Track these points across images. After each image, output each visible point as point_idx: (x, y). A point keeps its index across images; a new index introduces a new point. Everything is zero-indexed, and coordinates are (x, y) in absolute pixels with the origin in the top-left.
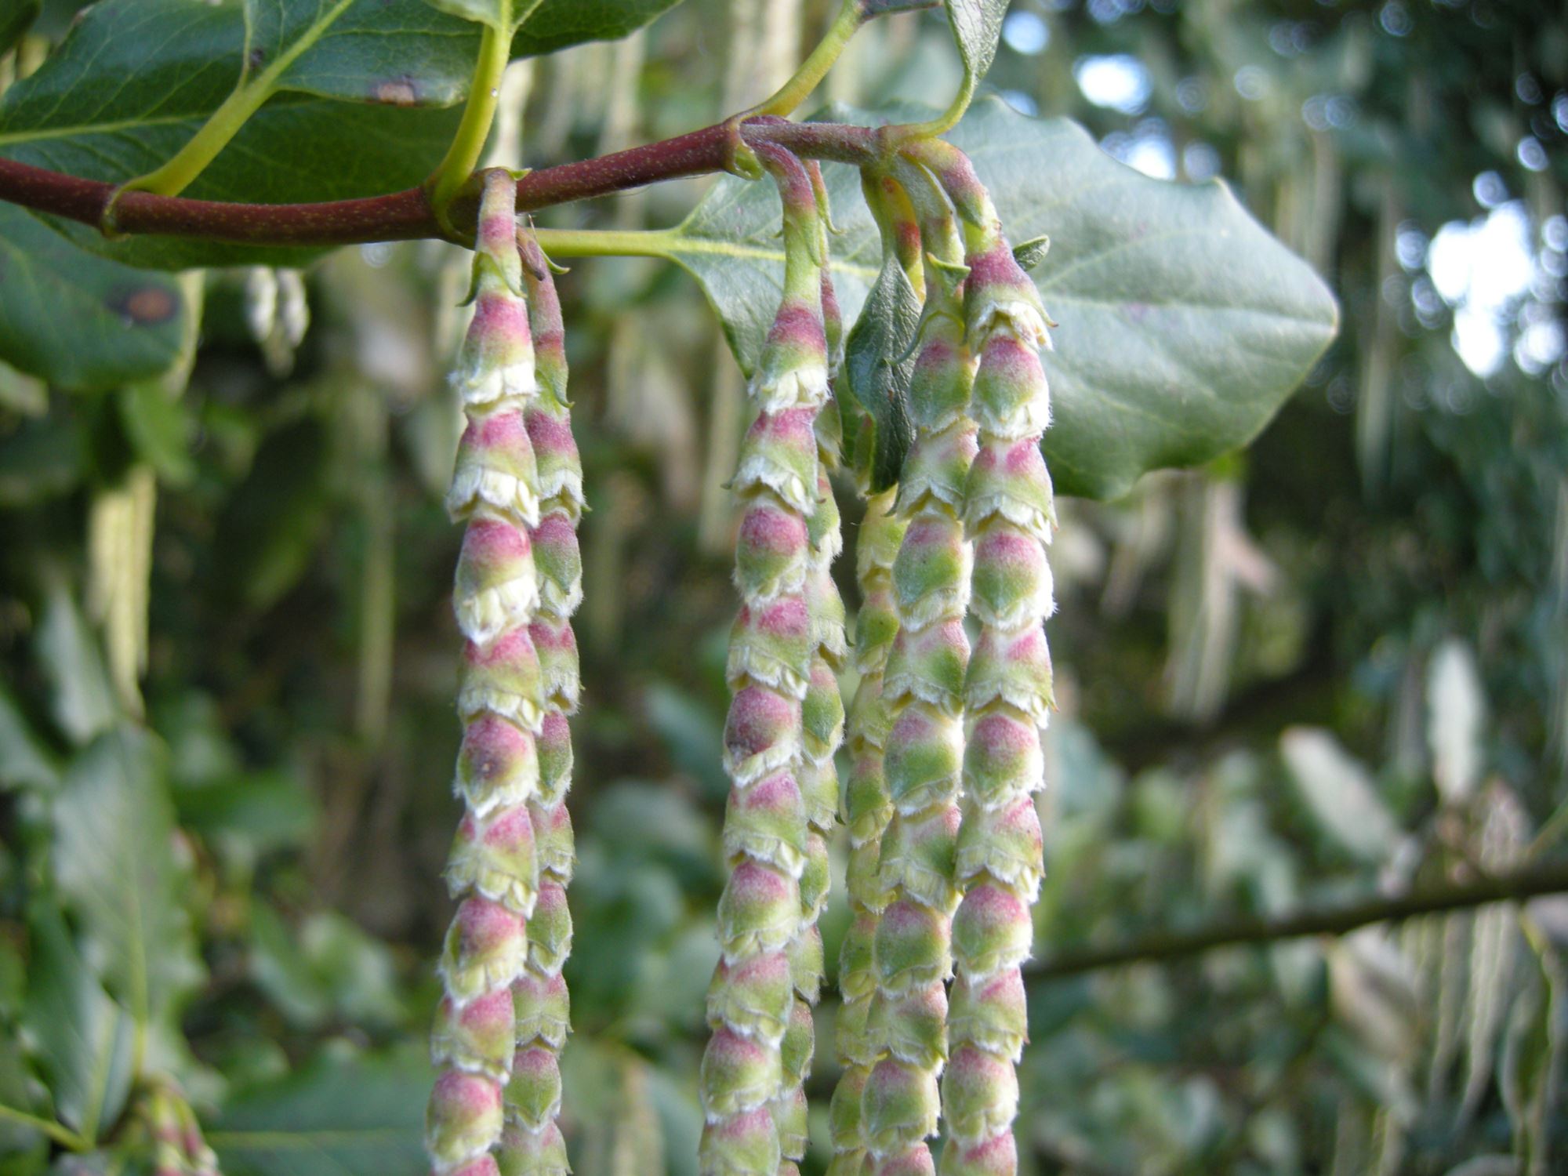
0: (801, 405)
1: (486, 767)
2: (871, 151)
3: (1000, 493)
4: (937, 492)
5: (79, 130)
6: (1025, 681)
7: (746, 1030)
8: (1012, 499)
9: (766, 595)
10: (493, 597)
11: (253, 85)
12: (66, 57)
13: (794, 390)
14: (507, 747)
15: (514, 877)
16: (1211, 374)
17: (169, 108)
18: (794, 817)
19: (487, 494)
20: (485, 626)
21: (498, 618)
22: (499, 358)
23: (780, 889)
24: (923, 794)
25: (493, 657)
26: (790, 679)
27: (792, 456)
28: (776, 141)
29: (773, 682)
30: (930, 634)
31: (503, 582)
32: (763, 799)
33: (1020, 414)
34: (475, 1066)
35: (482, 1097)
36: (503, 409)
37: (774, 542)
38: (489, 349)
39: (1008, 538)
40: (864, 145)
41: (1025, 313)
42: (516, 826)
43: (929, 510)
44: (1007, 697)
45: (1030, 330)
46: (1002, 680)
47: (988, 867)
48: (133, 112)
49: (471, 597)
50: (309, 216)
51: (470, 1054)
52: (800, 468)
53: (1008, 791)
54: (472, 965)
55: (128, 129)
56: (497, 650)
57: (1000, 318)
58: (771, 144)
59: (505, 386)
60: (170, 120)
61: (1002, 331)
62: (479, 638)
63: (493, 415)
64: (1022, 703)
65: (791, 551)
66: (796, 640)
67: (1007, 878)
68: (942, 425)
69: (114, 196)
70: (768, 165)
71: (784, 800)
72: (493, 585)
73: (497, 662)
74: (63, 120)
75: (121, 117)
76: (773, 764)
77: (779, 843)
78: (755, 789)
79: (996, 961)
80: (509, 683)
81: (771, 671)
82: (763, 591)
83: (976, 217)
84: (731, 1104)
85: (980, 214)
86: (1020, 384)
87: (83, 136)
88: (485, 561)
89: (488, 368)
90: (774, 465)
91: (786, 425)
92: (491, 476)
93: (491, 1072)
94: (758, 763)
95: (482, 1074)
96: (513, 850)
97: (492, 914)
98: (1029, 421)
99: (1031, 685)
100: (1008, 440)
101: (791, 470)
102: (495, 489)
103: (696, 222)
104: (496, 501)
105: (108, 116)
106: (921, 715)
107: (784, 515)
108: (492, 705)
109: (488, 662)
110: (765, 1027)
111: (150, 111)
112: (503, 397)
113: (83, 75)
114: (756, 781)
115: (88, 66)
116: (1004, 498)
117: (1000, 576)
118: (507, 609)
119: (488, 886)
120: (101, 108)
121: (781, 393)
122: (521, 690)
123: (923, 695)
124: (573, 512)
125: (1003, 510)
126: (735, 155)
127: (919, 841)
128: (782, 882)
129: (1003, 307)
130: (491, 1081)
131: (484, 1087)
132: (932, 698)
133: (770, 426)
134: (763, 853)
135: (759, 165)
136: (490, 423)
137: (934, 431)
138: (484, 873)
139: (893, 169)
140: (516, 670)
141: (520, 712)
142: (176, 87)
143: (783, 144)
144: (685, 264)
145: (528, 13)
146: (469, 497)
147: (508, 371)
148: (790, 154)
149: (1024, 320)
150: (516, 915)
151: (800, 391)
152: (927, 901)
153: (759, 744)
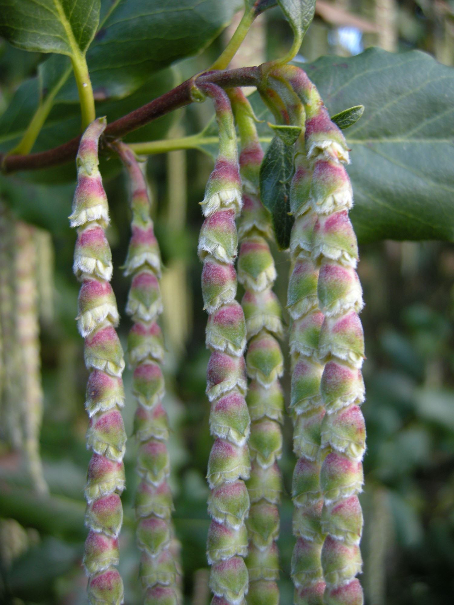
0: (223, 209)
1: (93, 394)
2: (256, 77)
3: (322, 244)
4: (303, 246)
6: (342, 344)
7: (220, 521)
8: (329, 247)
9: (214, 306)
10: (89, 315)
13: (218, 203)
14: (102, 384)
15: (109, 444)
19: (82, 268)
20: (86, 329)
21: (92, 324)
22: (85, 205)
23: (231, 452)
24: (306, 403)
25: (93, 343)
26: (231, 347)
27: (217, 236)
29: (222, 349)
30: (307, 319)
31: (92, 308)
32: (222, 407)
33: (329, 201)
34: (99, 530)
35: (104, 544)
37: (213, 279)
38: (79, 201)
39: (330, 267)
40: (252, 75)
41: (331, 145)
42: (109, 420)
43: (301, 256)
44: (333, 353)
45: (334, 155)
46: (331, 344)
47: (331, 444)
49: (80, 316)
51: (97, 525)
52: (222, 241)
53: (339, 403)
54: (94, 484)
56: (94, 339)
57: (320, 151)
58: (207, 84)
59: (88, 217)
61: (320, 157)
62: (84, 334)
63: (85, 231)
64: (343, 356)
65: (223, 282)
66: (231, 327)
67: (341, 449)
68: (302, 211)
69: (4, 159)
70: (206, 94)
71: (233, 408)
72: (88, 310)
73: (94, 345)
76: (225, 390)
77: (229, 429)
78: (219, 402)
79: (338, 493)
80: (100, 355)
81: (220, 344)
82: (212, 303)
83: (306, 100)
84: (217, 555)
85: (308, 99)
86: (328, 184)
88: (84, 298)
89: (80, 211)
90: (209, 242)
91: (215, 220)
92: (84, 259)
93: (109, 533)
94: (218, 389)
95: (103, 534)
96: (107, 432)
97: (101, 461)
98: (335, 203)
99: (346, 346)
100: (324, 214)
101: (217, 243)
103: (209, 130)
104: (86, 271)
106: (305, 361)
107: (218, 266)
108: (94, 365)
109: (90, 345)
110: (230, 520)
112: (87, 222)
114: (218, 398)
116: (324, 246)
117: (325, 288)
118: (97, 320)
119: (97, 449)
121: (211, 205)
122: (106, 357)
123: (303, 352)
124: (154, 271)
125: (324, 253)
126: (192, 92)
127: (307, 427)
128: (234, 448)
129: (319, 146)
130: (109, 537)
131: (105, 540)
132: (307, 354)
134: (222, 435)
135: (202, 95)
136: (83, 235)
137: (299, 214)
138: (95, 441)
139: (268, 84)
140: (103, 348)
141: (107, 367)
143: (214, 83)
144: (203, 150)
146: (77, 270)
147: (89, 210)
148: (216, 87)
149: (330, 150)
150: (113, 461)
151: (221, 202)
152: (312, 459)
153: (217, 380)
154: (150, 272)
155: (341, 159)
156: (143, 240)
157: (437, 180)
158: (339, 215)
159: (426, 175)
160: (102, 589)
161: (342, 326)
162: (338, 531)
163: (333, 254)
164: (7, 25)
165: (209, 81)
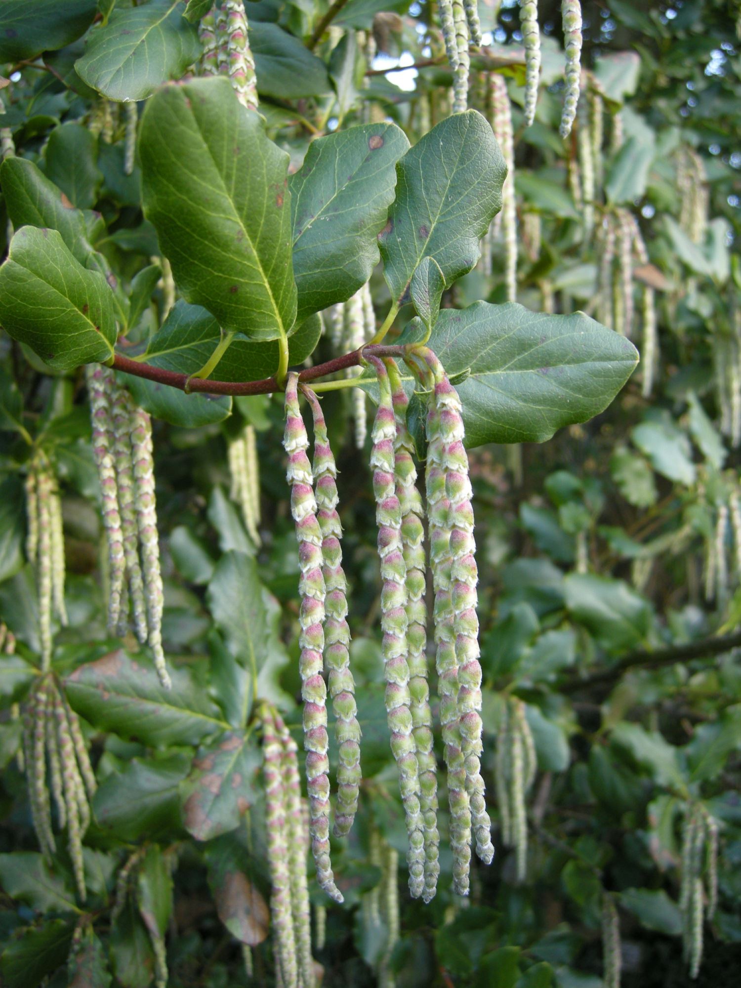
0: (386, 439)
1: (305, 557)
2: (403, 354)
3: (448, 460)
4: (435, 460)
5: (176, 349)
6: (461, 518)
7: (391, 632)
8: (451, 462)
10: (301, 507)
11: (225, 340)
12: (169, 323)
13: (383, 435)
14: (310, 551)
15: (316, 590)
16: (578, 389)
17: (206, 337)
18: (399, 565)
19: (295, 477)
20: (299, 516)
21: (303, 513)
22: (295, 436)
23: (396, 588)
24: (441, 555)
25: (303, 524)
26: (393, 523)
27: (384, 456)
28: (373, 355)
29: (388, 524)
30: (439, 504)
31: (303, 502)
32: (389, 560)
33: (451, 435)
34: (311, 647)
35: (314, 656)
36: (297, 451)
37: (381, 482)
38: (291, 434)
39: (452, 474)
40: (400, 352)
41: (451, 402)
42: (316, 574)
43: (434, 466)
44: (456, 524)
45: (452, 407)
46: (454, 518)
47: (457, 577)
48: (194, 340)
49: (294, 508)
51: (309, 644)
52: (386, 459)
53: (461, 553)
54: (307, 616)
55: (193, 346)
56: (305, 522)
57: (444, 405)
58: (371, 356)
59: (297, 444)
60: (206, 341)
61: (444, 409)
62: (298, 519)
63: (295, 453)
64: (461, 525)
65: (387, 484)
66: (393, 511)
67: (463, 580)
68: (434, 438)
69: (188, 381)
70: (371, 363)
71: (396, 561)
72: (300, 504)
73: (304, 526)
74: (171, 346)
75: (190, 342)
76: (391, 550)
77: (394, 574)
78: (387, 558)
79: (463, 606)
80: (308, 532)
81: (387, 522)
82: (381, 497)
83: (435, 371)
84: (389, 655)
86: (450, 425)
87: (178, 351)
88: (297, 497)
89: (291, 440)
90: (378, 460)
91: (381, 446)
92: (296, 472)
93: (316, 649)
94: (386, 550)
95: (313, 650)
96: (315, 581)
97: (311, 601)
98: (454, 436)
99: (463, 520)
100: (448, 443)
102: (297, 475)
103: (365, 374)
104: (298, 479)
105: (185, 343)
106: (439, 530)
107: (384, 474)
108: (304, 539)
109: (302, 526)
110: (397, 631)
111: (199, 339)
112: (297, 448)
113: (175, 330)
114: (386, 555)
115: (176, 326)
116: (449, 462)
117: (450, 486)
118: (306, 510)
119: (309, 593)
120: (183, 340)
121: (378, 437)
122: (312, 533)
123: (437, 524)
124: (333, 474)
125: (448, 466)
126: (360, 360)
127: (442, 570)
128: (397, 586)
129: (444, 402)
130: (317, 652)
131: (315, 653)
132: (440, 525)
133: (377, 447)
134: (390, 577)
135: (368, 364)
136: (294, 456)
138: (307, 589)
139: (411, 358)
140: (310, 528)
141: (313, 540)
142: (207, 329)
144: (362, 388)
146: (291, 478)
148: (375, 358)
149: (450, 405)
150: (319, 601)
151: (385, 435)
152: (446, 590)
153: (385, 544)
154: (330, 475)
155: (457, 410)
156: (325, 454)
157: (525, 401)
158: (456, 443)
159: (517, 397)
160: (314, 687)
161: (460, 508)
162: (464, 629)
163: (454, 466)
164: (248, 328)
165: (371, 354)
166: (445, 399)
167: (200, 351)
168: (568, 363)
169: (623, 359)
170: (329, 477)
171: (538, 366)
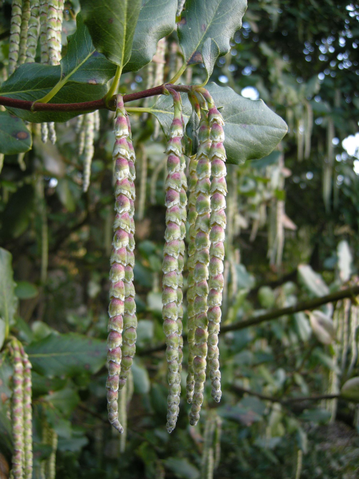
0: (178, 137)
1: (121, 204)
2: (190, 90)
3: (216, 152)
4: (204, 153)
5: (17, 92)
7: (171, 255)
8: (218, 153)
9: (173, 172)
10: (122, 172)
11: (63, 80)
12: (14, 76)
13: (177, 134)
14: (125, 200)
15: (127, 225)
16: (260, 139)
17: (37, 87)
18: (179, 214)
19: (121, 153)
20: (121, 177)
21: (123, 176)
22: (122, 128)
23: (177, 227)
24: (203, 210)
25: (122, 183)
26: (178, 188)
27: (177, 145)
28: (172, 88)
29: (174, 188)
30: (204, 180)
33: (219, 137)
34: (120, 262)
35: (121, 268)
36: (123, 137)
37: (174, 161)
38: (120, 126)
39: (217, 160)
40: (188, 89)
41: (220, 119)
42: (127, 215)
43: (203, 157)
44: (218, 189)
45: (220, 122)
46: (217, 186)
47: (216, 221)
48: (29, 88)
49: (118, 172)
50: (79, 105)
51: (119, 259)
52: (178, 148)
53: (219, 207)
54: (119, 242)
55: (28, 92)
56: (123, 182)
57: (215, 120)
58: (171, 89)
59: (123, 133)
60: (37, 90)
61: (215, 122)
62: (120, 179)
63: (121, 138)
64: (221, 190)
65: (177, 163)
66: (178, 180)
67: (220, 223)
68: (204, 141)
69: (34, 103)
70: (171, 93)
71: (177, 211)
72: (122, 170)
74: (14, 90)
75: (27, 89)
76: (175, 204)
77: (176, 218)
78: (172, 209)
79: (218, 239)
80: (125, 188)
81: (174, 186)
82: (172, 171)
83: (210, 102)
84: (169, 269)
85: (211, 101)
86: (219, 131)
87: (18, 93)
88: (121, 165)
89: (120, 129)
90: (174, 147)
91: (176, 140)
92: (121, 149)
93: (123, 263)
94: (172, 204)
95: (121, 264)
96: (126, 220)
97: (123, 232)
98: (221, 139)
100: (217, 142)
101: (177, 148)
102: (122, 151)
103: (155, 106)
105: (24, 89)
106: (202, 196)
107: (176, 157)
108: (122, 192)
109: (121, 184)
110: (175, 254)
111: (33, 88)
112: (123, 135)
113: (18, 80)
114: (172, 207)
115: (19, 78)
116: (216, 153)
117: (216, 167)
118: (124, 174)
119: (122, 226)
120: (22, 87)
121: (174, 134)
122: (127, 190)
123: (202, 191)
124: (133, 162)
125: (216, 155)
126: (164, 91)
127: (203, 220)
129: (215, 118)
131: (121, 266)
132: (204, 192)
133: (172, 140)
134: (173, 220)
135: (169, 93)
136: (121, 140)
137: (203, 142)
138: (121, 224)
139: (194, 93)
140: (126, 186)
141: (127, 194)
142: (39, 83)
143: (173, 89)
145: (126, 64)
146: (117, 153)
147: (124, 130)
148: (174, 91)
149: (219, 120)
150: (126, 232)
151: (178, 133)
152: (205, 231)
153: (172, 200)
155: (222, 124)
157: (235, 140)
158: (221, 142)
160: (120, 288)
161: (220, 181)
162: (218, 253)
163: (219, 155)
165: (171, 87)
166: (217, 117)
167: (32, 95)
168: (256, 124)
169: (280, 128)
170: (132, 162)
171: (241, 123)
